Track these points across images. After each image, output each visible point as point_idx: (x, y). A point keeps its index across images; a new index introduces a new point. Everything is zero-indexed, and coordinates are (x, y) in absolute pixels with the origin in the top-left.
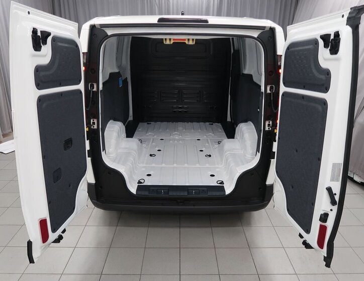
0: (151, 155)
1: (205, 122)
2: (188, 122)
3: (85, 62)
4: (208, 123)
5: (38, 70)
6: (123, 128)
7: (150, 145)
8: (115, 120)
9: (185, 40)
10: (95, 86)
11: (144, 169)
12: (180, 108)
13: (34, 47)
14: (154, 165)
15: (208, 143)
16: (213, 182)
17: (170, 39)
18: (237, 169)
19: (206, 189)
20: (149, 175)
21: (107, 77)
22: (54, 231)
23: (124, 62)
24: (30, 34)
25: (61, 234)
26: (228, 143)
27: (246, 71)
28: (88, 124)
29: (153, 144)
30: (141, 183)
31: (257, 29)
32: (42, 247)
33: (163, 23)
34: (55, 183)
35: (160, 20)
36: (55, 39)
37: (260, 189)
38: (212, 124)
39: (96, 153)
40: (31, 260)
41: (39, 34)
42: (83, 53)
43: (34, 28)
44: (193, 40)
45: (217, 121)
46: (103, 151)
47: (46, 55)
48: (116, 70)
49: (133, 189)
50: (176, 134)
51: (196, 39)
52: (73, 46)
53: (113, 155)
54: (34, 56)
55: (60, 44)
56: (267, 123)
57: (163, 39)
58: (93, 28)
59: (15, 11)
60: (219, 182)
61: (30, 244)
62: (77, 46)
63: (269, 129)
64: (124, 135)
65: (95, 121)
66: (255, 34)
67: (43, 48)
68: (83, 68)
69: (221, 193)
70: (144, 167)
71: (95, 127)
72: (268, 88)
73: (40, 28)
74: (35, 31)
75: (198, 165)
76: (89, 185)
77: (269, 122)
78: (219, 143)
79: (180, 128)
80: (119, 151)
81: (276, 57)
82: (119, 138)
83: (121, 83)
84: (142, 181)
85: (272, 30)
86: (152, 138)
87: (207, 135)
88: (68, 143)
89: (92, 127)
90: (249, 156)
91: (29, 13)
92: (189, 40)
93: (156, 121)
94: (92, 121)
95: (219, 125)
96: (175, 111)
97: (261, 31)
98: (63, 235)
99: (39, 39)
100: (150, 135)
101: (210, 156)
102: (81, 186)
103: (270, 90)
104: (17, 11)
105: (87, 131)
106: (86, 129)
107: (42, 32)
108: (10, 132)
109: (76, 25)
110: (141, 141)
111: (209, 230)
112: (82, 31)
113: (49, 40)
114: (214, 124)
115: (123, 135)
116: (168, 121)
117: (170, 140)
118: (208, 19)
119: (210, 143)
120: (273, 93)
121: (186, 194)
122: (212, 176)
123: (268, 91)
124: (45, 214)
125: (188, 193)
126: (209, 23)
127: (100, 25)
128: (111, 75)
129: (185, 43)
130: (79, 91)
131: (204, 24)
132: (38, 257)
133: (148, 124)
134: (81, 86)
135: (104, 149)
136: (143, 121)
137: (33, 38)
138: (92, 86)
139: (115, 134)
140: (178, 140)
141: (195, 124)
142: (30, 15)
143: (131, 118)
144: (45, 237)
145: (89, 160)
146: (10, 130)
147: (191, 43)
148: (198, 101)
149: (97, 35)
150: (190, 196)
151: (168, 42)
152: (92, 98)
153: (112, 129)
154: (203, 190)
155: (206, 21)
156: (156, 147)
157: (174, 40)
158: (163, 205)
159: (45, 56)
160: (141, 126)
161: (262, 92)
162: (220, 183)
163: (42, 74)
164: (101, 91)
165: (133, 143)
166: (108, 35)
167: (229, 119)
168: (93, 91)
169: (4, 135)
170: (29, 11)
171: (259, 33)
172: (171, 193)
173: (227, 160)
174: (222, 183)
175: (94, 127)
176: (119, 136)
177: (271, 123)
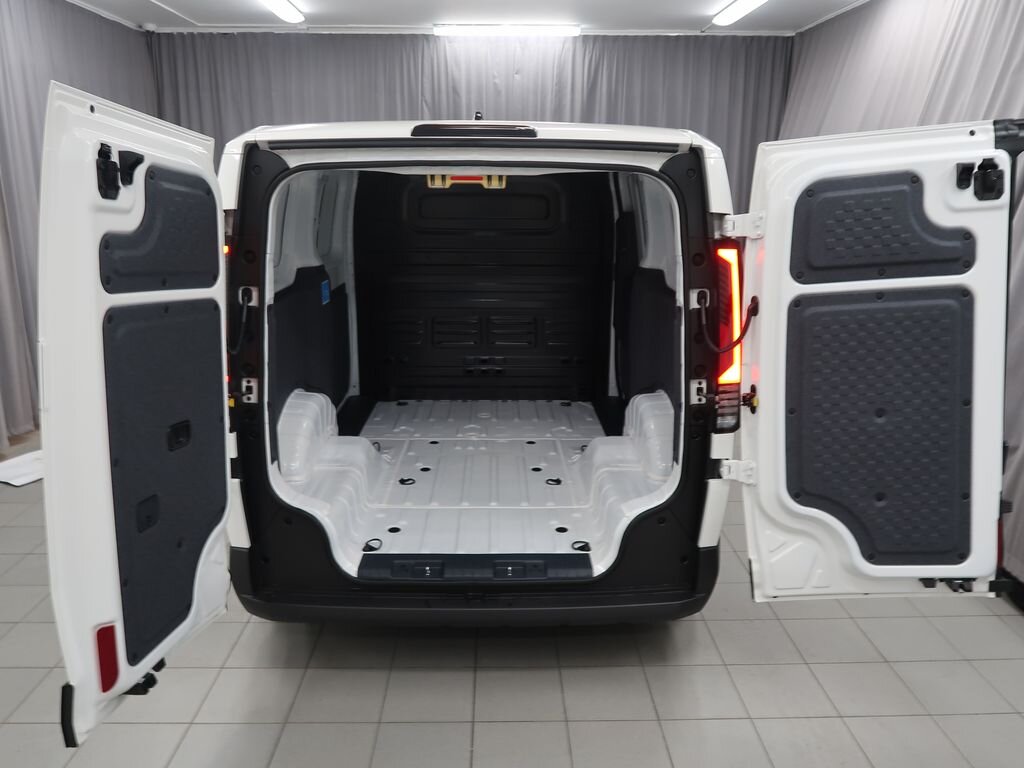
0: (403, 482)
1: (549, 398)
2: (505, 398)
3: (230, 233)
4: (557, 402)
5: (110, 245)
6: (331, 412)
7: (401, 457)
8: (310, 388)
9: (480, 178)
10: (255, 295)
11: (381, 516)
12: (484, 362)
13: (100, 188)
14: (408, 505)
15: (556, 450)
16: (563, 546)
17: (444, 177)
18: (624, 507)
19: (540, 561)
20: (394, 530)
21: (290, 279)
22: (134, 658)
23: (337, 245)
24: (92, 157)
25: (153, 672)
26: (605, 448)
27: (648, 263)
28: (235, 390)
29: (411, 454)
30: (372, 549)
31: (659, 151)
32: (100, 702)
33: (425, 136)
34: (140, 532)
35: (417, 131)
36: (153, 173)
37: (684, 559)
38: (569, 405)
39: (253, 469)
40: (70, 740)
41: (115, 158)
42: (225, 211)
43: (102, 144)
44: (500, 177)
45: (583, 396)
46: (273, 462)
47: (129, 209)
48: (314, 262)
49: (350, 564)
50: (472, 430)
51: (508, 177)
52: (201, 193)
53: (300, 479)
54: (101, 209)
55: (167, 185)
56: (694, 386)
57: (425, 176)
58: (251, 149)
59: (59, 103)
60: (577, 546)
61: (67, 692)
62: (209, 192)
63: (700, 400)
64: (332, 427)
65: (254, 384)
66: (655, 163)
67: (124, 192)
68: (224, 249)
69: (582, 573)
70: (382, 511)
71: (254, 399)
72: (694, 296)
73: (119, 144)
74: (104, 152)
75: (525, 506)
76: (235, 553)
77: (700, 383)
78: (583, 448)
79: (484, 415)
80: (316, 468)
81: (709, 218)
82: (318, 434)
83: (326, 293)
84: (374, 544)
85: (696, 153)
86: (407, 440)
87: (554, 430)
88: (180, 433)
89: (246, 401)
90: (655, 477)
91: (92, 109)
92: (489, 178)
93: (420, 397)
94: (244, 384)
95: (588, 405)
96: (471, 371)
97: (669, 155)
98: (156, 674)
99: (113, 171)
100: (404, 431)
101: (558, 482)
102: (209, 553)
103: (699, 302)
104: (64, 104)
105: (231, 408)
106: (227, 403)
107: (121, 154)
108: (30, 432)
109: (211, 142)
110: (378, 446)
111: (553, 675)
112: (224, 158)
113: (140, 173)
114: (573, 404)
115: (329, 428)
116: (453, 398)
117: (455, 444)
118: (536, 128)
119: (560, 451)
120: (706, 309)
121: (491, 575)
122: (562, 530)
123: (694, 304)
124: (111, 611)
125: (496, 574)
126: (538, 137)
127: (270, 142)
128: (302, 273)
129: (481, 186)
130: (212, 305)
131: (526, 139)
132: (88, 732)
133: (399, 404)
134: (218, 292)
135: (275, 457)
136: (387, 398)
137: (99, 168)
138: (248, 295)
139: (306, 424)
140: (476, 444)
141: (525, 405)
142: (96, 114)
143: (354, 390)
144: (108, 676)
145: (233, 486)
146: (30, 426)
147: (495, 185)
148: (530, 343)
149: (260, 168)
150: (499, 580)
151: (438, 184)
152: (244, 323)
153: (300, 411)
154: (535, 566)
155: (532, 133)
156: (417, 462)
157: (453, 178)
158: (427, 604)
159: (127, 212)
160: (382, 410)
161: (680, 308)
162: (580, 549)
163: (118, 254)
164: (270, 307)
165: (357, 448)
166: (288, 168)
167: (613, 391)
168: (249, 308)
169: (15, 440)
170: (93, 104)
171: (664, 161)
172: (448, 575)
173: (600, 488)
174: (586, 547)
175: (249, 399)
176: (317, 431)
177: (704, 385)
